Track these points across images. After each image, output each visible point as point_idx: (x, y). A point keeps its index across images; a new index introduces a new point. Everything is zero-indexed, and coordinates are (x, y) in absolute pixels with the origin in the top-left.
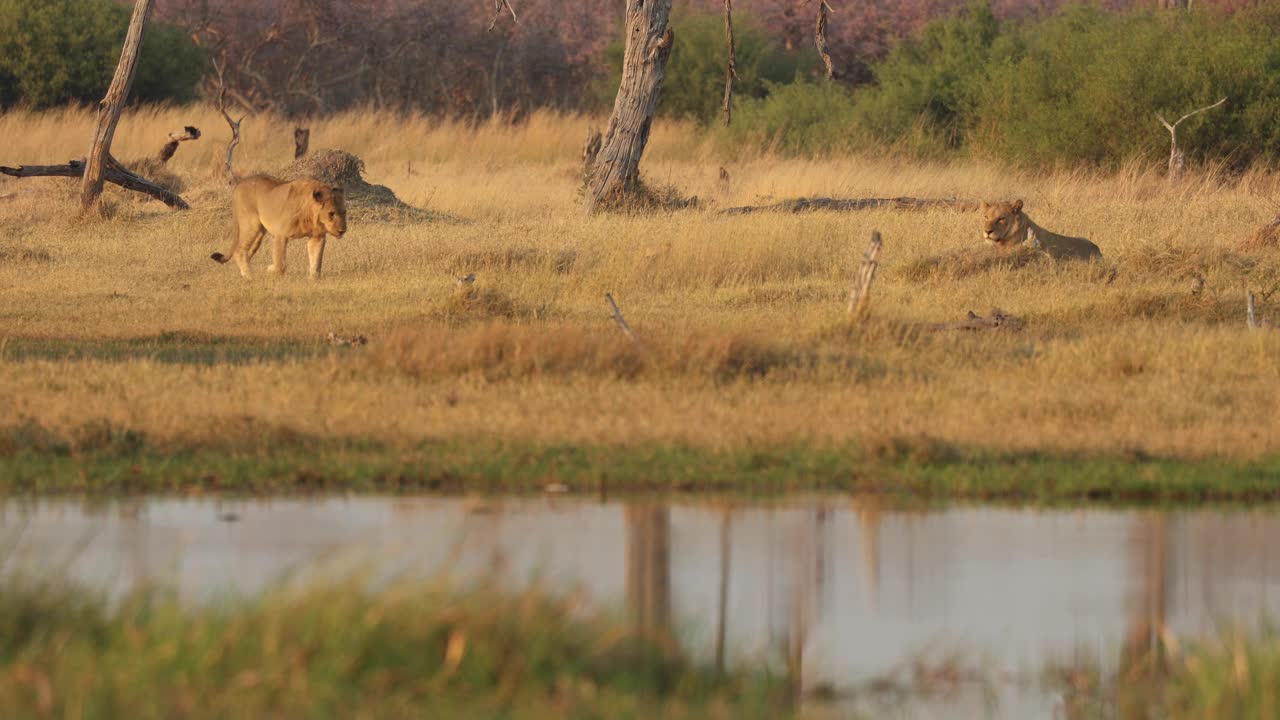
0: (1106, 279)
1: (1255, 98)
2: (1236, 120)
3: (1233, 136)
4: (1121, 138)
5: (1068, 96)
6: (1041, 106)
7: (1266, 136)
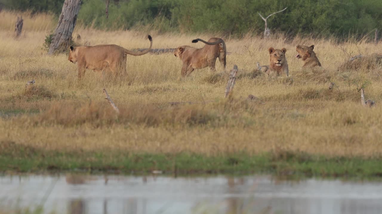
0: (289, 83)
1: (295, 7)
2: (287, 16)
3: (286, 23)
4: (241, 24)
5: (219, 6)
6: (208, 10)
7: (299, 23)
